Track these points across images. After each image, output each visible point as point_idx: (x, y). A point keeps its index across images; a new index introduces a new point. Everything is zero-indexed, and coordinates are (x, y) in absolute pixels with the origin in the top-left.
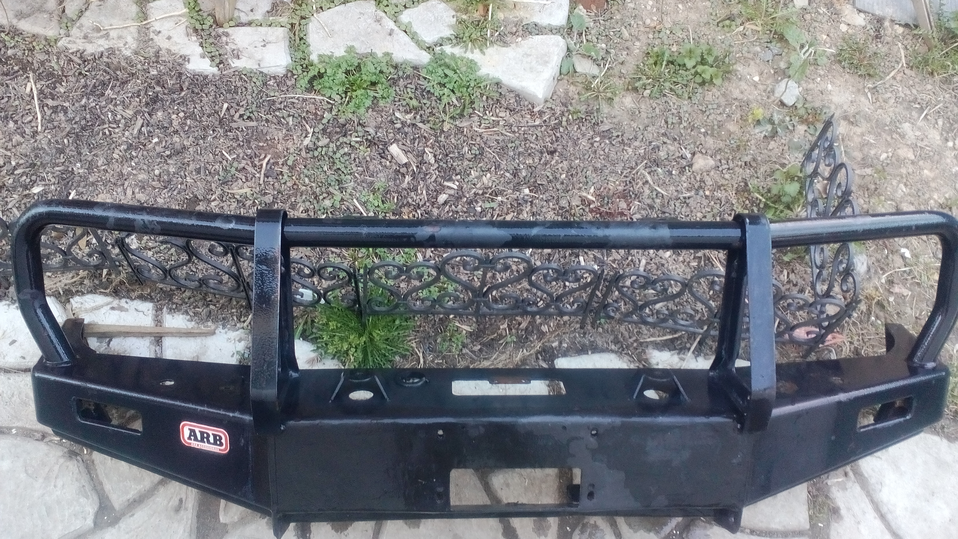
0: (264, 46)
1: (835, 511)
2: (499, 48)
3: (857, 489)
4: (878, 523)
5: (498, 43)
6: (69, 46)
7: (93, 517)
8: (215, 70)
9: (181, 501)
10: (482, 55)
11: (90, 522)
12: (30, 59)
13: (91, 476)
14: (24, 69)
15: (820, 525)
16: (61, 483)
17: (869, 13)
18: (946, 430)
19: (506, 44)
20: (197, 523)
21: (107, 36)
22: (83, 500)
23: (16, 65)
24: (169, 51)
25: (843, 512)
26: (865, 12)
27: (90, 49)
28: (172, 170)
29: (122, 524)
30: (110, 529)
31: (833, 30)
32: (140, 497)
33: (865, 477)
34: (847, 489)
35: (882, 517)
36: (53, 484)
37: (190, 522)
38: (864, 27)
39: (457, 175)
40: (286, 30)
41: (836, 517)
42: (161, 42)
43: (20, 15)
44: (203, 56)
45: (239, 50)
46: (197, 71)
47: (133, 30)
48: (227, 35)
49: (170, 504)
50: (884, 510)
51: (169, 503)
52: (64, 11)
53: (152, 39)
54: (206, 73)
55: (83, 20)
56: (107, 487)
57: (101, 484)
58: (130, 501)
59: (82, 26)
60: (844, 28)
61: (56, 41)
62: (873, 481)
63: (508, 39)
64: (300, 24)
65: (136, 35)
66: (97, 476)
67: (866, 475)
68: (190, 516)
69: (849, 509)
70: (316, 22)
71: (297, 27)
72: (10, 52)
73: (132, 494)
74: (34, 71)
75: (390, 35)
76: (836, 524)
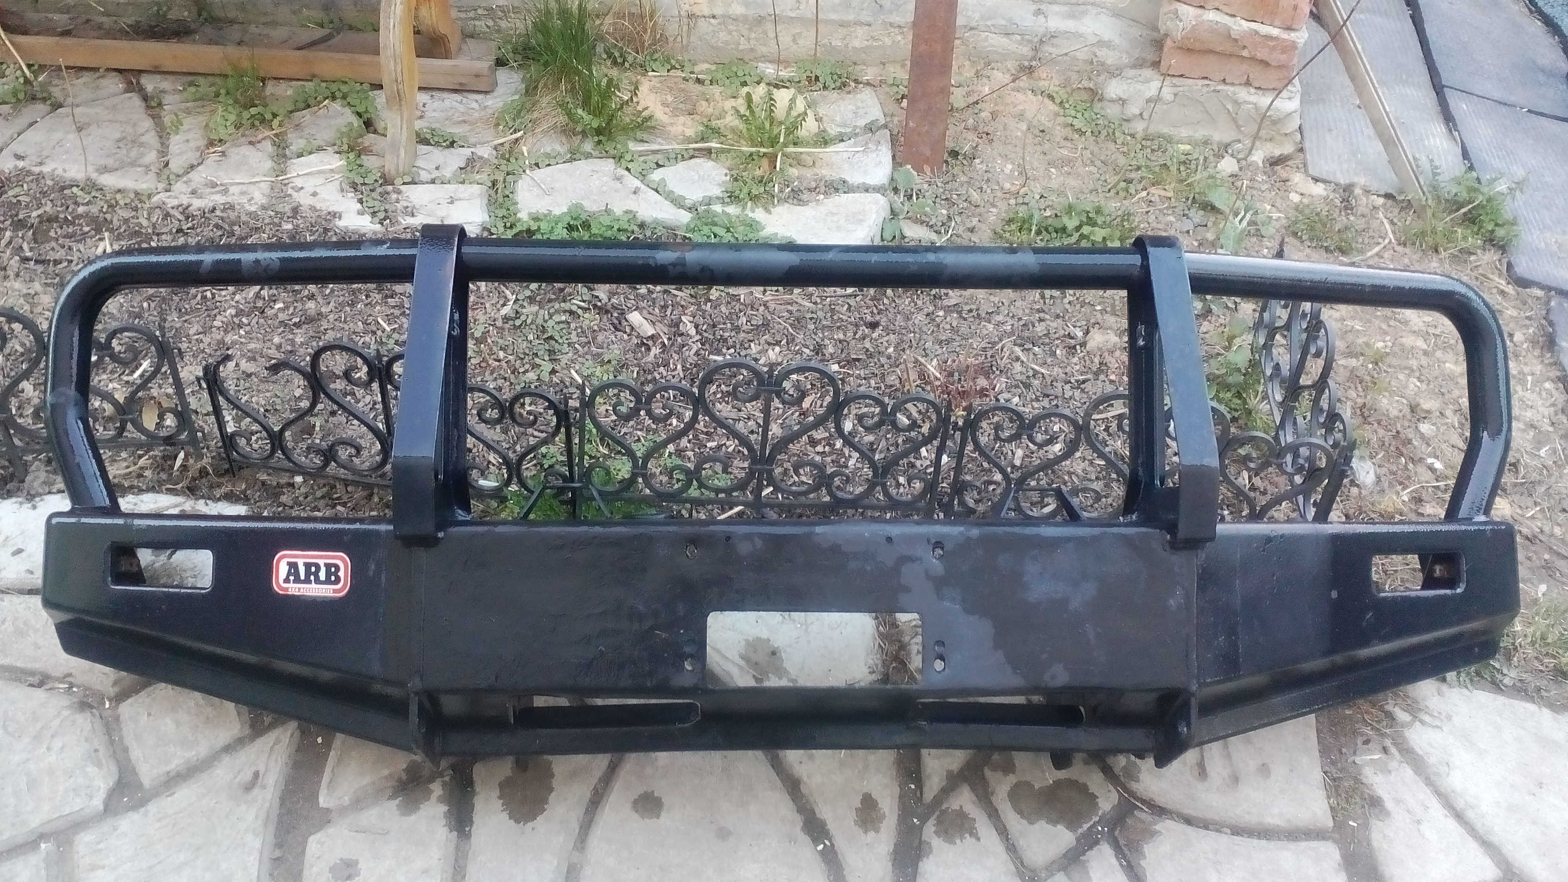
0: (452, 203)
1: (1375, 802)
2: (792, 207)
3: (1408, 772)
4: (1451, 824)
5: (790, 201)
6: (167, 201)
7: (104, 796)
8: (378, 227)
9: (256, 775)
10: (767, 215)
11: (98, 803)
12: (108, 217)
13: (110, 737)
14: (98, 231)
15: (1351, 823)
16: (60, 744)
17: (1330, 182)
18: (1544, 694)
19: (801, 202)
20: (280, 808)
21: (225, 192)
22: (92, 770)
23: (88, 225)
24: (313, 208)
25: (1389, 804)
26: (1324, 181)
27: (197, 203)
28: (299, 340)
29: (153, 808)
30: (130, 813)
31: (1279, 200)
32: (189, 769)
33: (1418, 755)
34: (1390, 772)
35: (1459, 816)
36: (45, 745)
37: (267, 805)
38: (1326, 198)
39: (728, 349)
40: (485, 188)
41: (1377, 811)
42: (304, 199)
43: (105, 170)
44: (361, 213)
45: (414, 207)
46: (351, 228)
47: (265, 187)
48: (399, 192)
49: (238, 780)
50: (1460, 804)
51: (235, 777)
52: (167, 164)
53: (290, 195)
54: (363, 231)
55: (193, 175)
56: (136, 753)
57: (126, 750)
58: (171, 775)
59: (190, 181)
60: (1295, 198)
61: (149, 196)
62: (1432, 760)
63: (805, 196)
64: (504, 182)
65: (267, 191)
66: (121, 738)
67: (1420, 752)
68: (269, 796)
69: (1398, 801)
70: (528, 178)
71: (500, 186)
72: (81, 210)
73: (175, 764)
74: (111, 231)
75: (635, 193)
76: (1379, 823)
